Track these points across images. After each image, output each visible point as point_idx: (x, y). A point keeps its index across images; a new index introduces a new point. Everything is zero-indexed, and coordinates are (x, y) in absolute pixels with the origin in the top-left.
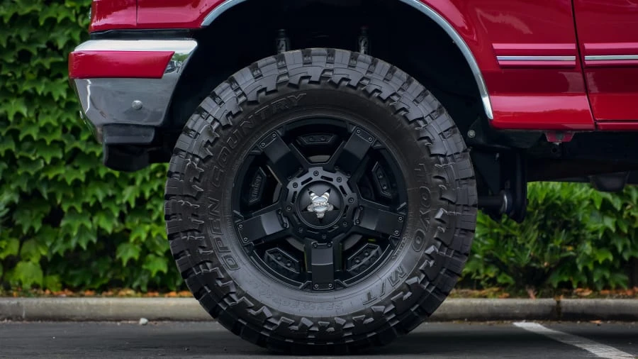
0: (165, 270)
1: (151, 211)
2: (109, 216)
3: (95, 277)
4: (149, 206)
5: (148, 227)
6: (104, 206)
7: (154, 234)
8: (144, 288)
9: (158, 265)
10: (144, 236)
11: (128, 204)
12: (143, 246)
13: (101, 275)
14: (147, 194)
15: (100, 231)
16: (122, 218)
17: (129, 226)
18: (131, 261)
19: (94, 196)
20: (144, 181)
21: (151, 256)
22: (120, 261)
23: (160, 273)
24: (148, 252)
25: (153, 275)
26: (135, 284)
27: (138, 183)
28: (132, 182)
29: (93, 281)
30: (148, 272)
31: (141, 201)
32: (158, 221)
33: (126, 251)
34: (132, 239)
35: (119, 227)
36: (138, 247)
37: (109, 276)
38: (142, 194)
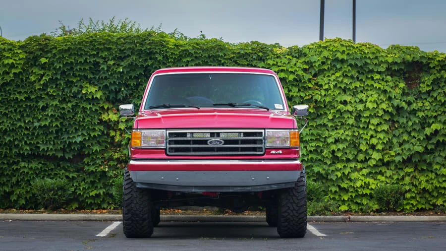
0: (24, 203)
1: (21, 185)
2: (8, 186)
3: (4, 205)
4: (20, 183)
5: (19, 190)
6: (6, 183)
7: (21, 192)
8: (18, 209)
9: (23, 202)
10: (18, 193)
11: (13, 183)
12: (18, 195)
13: (5, 204)
14: (19, 180)
15: (5, 191)
16: (12, 187)
17: (14, 190)
18: (14, 200)
19: (3, 180)
20: (18, 176)
21: (21, 199)
22: (11, 200)
23: (23, 204)
24: (20, 198)
25: (21, 204)
26: (16, 207)
27: (17, 176)
28: (15, 176)
29: (3, 206)
30: (20, 204)
31: (17, 182)
32: (23, 188)
33: (13, 197)
34: (15, 194)
35: (11, 190)
36: (17, 196)
37: (8, 204)
38: (18, 180)
